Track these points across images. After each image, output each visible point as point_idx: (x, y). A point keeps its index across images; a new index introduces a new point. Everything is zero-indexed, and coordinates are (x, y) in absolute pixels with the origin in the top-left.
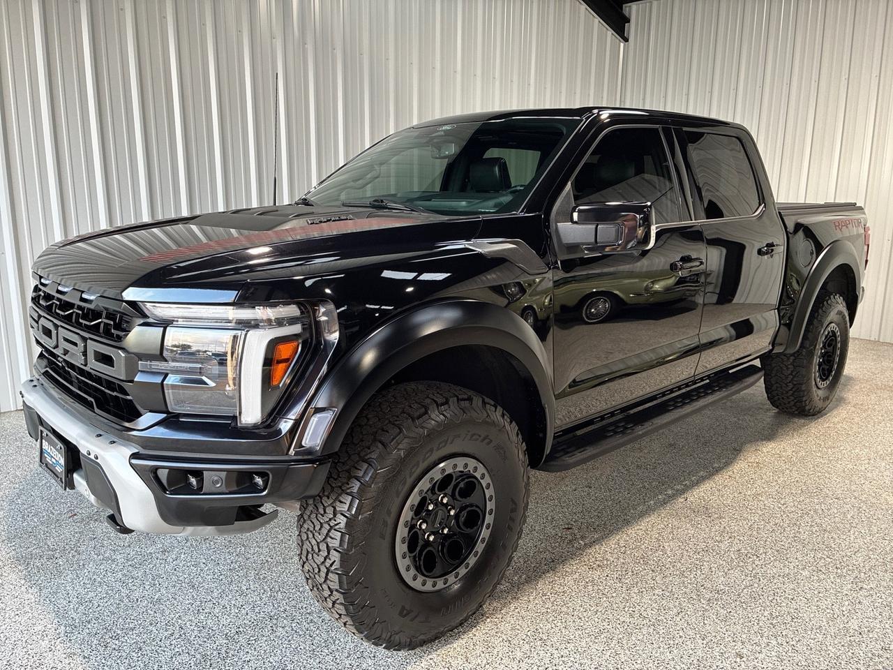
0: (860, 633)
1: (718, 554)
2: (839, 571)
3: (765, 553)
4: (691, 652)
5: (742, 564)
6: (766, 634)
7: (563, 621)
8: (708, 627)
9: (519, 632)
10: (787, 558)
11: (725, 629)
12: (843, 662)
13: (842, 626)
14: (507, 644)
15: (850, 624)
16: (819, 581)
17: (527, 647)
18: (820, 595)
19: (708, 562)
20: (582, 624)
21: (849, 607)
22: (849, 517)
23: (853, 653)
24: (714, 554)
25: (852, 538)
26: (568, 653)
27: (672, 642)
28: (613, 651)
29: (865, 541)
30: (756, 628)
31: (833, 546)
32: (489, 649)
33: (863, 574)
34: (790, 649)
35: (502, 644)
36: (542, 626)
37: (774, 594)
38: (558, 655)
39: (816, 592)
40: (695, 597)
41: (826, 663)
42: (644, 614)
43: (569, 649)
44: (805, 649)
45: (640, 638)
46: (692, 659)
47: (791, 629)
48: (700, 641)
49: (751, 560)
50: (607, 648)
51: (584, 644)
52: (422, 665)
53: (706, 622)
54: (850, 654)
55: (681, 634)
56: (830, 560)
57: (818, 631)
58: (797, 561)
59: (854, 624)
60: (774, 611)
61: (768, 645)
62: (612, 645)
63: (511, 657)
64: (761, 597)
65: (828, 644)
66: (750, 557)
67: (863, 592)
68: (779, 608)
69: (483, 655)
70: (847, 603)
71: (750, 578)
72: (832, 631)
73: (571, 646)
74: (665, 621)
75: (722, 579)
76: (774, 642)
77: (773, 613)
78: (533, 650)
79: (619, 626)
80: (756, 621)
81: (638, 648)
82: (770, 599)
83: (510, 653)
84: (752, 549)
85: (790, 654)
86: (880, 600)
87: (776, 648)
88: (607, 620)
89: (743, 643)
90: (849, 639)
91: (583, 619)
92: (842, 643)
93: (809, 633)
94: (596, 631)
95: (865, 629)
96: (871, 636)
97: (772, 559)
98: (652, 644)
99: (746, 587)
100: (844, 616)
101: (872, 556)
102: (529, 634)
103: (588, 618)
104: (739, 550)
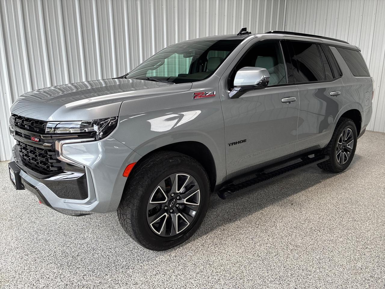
0: (361, 269)
1: (301, 229)
2: (358, 239)
3: (324, 230)
4: (277, 273)
5: (311, 234)
6: (315, 267)
7: (222, 256)
8: (288, 262)
9: (200, 260)
10: (334, 232)
11: (296, 264)
12: (350, 282)
13: (353, 265)
14: (194, 265)
15: (357, 264)
16: (347, 243)
17: (202, 267)
18: (346, 250)
19: (296, 233)
20: (230, 258)
21: (359, 257)
22: (368, 214)
23: (355, 278)
24: (299, 229)
25: (367, 225)
26: (220, 270)
27: (269, 268)
28: (241, 271)
29: (374, 226)
30: (311, 264)
31: (357, 227)
32: (185, 267)
33: (369, 241)
34: (325, 274)
35: (191, 265)
36: (211, 258)
37: (323, 248)
38: (216, 271)
39: (344, 249)
40: (285, 248)
41: (341, 282)
42: (260, 255)
43: (221, 269)
44: (332, 275)
45: (255, 265)
46: (277, 276)
47: (328, 265)
48: (283, 268)
49: (316, 232)
50: (239, 269)
51: (228, 267)
52: (153, 273)
53: (288, 260)
54: (354, 278)
55: (275, 265)
56: (354, 234)
57: (341, 267)
58: (338, 234)
59: (359, 265)
60: (322, 256)
61: (315, 272)
62: (241, 268)
63: (194, 271)
64: (317, 250)
65: (344, 273)
66: (316, 231)
67: (368, 250)
68: (324, 255)
69: (181, 270)
70: (358, 254)
71: (314, 241)
72: (348, 267)
73: (222, 268)
74: (269, 258)
75: (300, 241)
76: (318, 271)
77: (321, 257)
78: (205, 268)
79: (246, 260)
80: (312, 261)
81: (253, 270)
82: (321, 250)
83: (194, 270)
84: (318, 228)
85: (324, 277)
86: (375, 254)
87: (318, 273)
88: (242, 257)
89: (303, 270)
90: (355, 271)
91: (231, 256)
92: (351, 273)
93: (336, 267)
94: (236, 261)
95: (364, 267)
96: (366, 270)
97: (326, 232)
98: (260, 268)
99: (311, 245)
100: (355, 260)
101: (375, 233)
102: (205, 261)
103: (233, 256)
104: (312, 228)
